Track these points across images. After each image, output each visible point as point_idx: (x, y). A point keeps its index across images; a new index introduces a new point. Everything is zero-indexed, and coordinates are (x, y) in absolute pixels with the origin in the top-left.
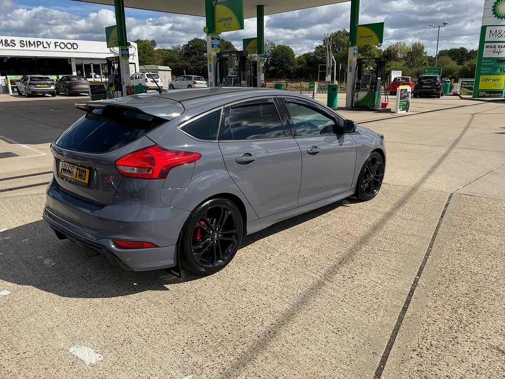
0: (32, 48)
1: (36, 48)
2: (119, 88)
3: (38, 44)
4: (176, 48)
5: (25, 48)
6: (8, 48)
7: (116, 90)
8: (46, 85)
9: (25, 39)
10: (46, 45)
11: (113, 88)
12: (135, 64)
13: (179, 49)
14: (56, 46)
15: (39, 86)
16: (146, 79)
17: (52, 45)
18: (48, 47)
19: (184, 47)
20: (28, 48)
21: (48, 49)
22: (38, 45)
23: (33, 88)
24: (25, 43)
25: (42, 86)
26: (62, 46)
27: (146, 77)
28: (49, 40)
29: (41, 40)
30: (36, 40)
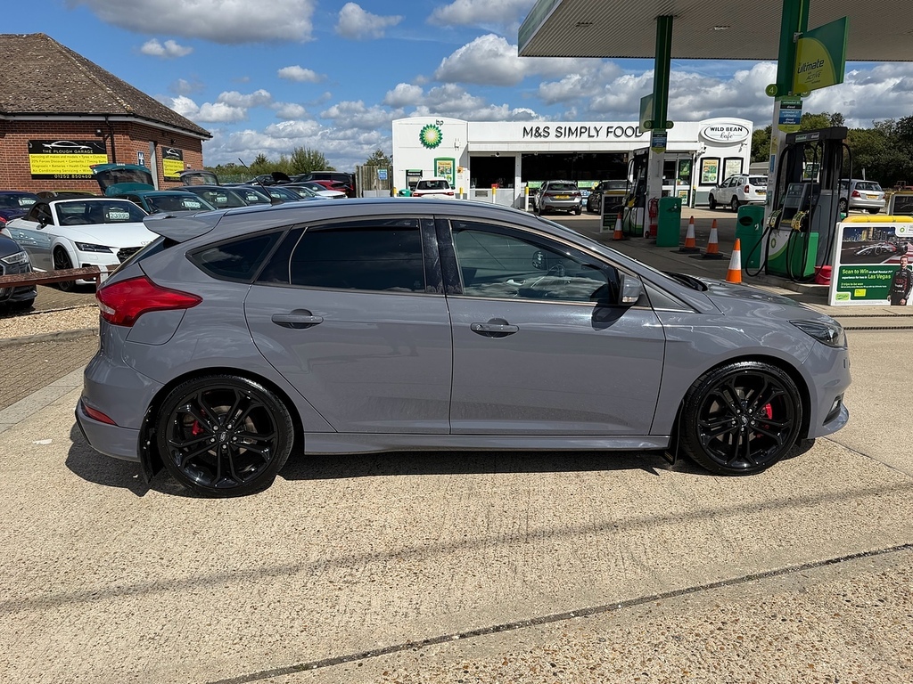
0: (573, 138)
1: (578, 139)
2: (641, 203)
3: (581, 131)
4: (882, 125)
5: (562, 139)
6: (539, 139)
7: (634, 207)
8: (568, 197)
9: (563, 125)
10: (593, 132)
11: (631, 203)
12: (742, 159)
13: (890, 127)
14: (608, 132)
15: (557, 197)
16: (748, 187)
17: (603, 132)
18: (596, 135)
19: (901, 123)
20: (566, 139)
21: (595, 139)
22: (581, 133)
23: (549, 201)
24: (563, 131)
25: (562, 197)
26: (619, 132)
27: (748, 183)
28: (598, 124)
29: (587, 124)
30: (580, 125)
